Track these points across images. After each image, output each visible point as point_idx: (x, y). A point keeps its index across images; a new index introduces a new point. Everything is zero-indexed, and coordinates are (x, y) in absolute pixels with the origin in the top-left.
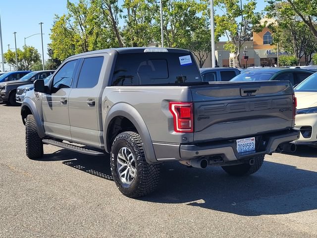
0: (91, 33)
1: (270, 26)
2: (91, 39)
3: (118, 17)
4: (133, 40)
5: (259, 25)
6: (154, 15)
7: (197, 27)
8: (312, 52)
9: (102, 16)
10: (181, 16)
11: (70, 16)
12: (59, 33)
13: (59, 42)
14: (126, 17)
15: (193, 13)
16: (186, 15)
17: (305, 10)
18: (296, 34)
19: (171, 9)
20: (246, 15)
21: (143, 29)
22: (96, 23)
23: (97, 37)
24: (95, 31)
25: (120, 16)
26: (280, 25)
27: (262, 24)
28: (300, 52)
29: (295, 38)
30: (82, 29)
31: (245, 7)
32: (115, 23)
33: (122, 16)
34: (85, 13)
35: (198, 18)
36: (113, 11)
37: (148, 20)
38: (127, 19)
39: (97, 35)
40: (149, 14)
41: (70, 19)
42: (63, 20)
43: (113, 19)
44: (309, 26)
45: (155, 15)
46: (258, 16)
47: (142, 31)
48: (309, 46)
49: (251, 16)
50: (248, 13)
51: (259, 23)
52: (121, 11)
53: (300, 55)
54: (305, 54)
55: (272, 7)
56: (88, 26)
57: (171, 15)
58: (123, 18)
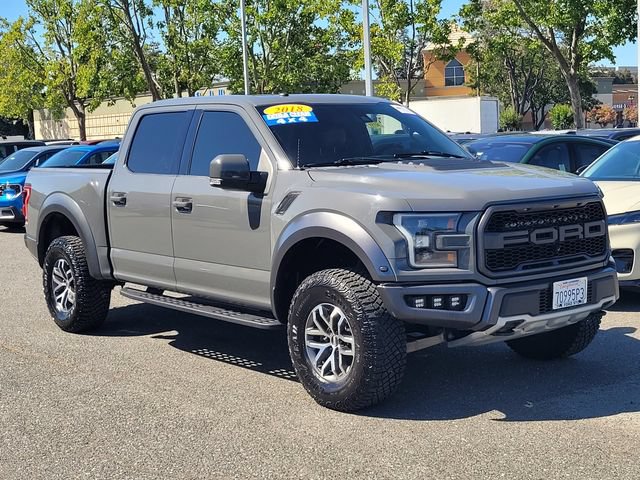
0: (84, 59)
1: (470, 48)
2: (86, 73)
3: (146, 25)
4: (178, 75)
5: (447, 45)
6: (224, 21)
7: (317, 49)
8: (546, 102)
9: (106, 22)
10: (283, 25)
11: (34, 21)
12: (10, 59)
13: (12, 78)
14: (162, 26)
15: (309, 18)
16: (293, 22)
17: (543, 16)
18: (515, 66)
19: (260, 10)
20: (422, 25)
21: (199, 51)
22: (96, 38)
23: (99, 69)
24: (95, 55)
25: (150, 23)
26: (491, 46)
27: (455, 43)
28: (524, 103)
29: (513, 73)
30: (63, 52)
31: (419, 7)
32: (137, 39)
33: (155, 23)
34: (68, 15)
35: (318, 30)
36: (132, 13)
37: (211, 31)
38: (165, 29)
39: (100, 63)
40: (212, 20)
41: (36, 27)
42: (18, 30)
43: (133, 29)
44: (551, 47)
45: (228, 22)
46: (446, 27)
47: (197, 56)
48: (540, 90)
49: (431, 26)
50: (427, 19)
51: (448, 42)
52: (150, 13)
53: (523, 109)
54: (532, 106)
55: (476, 8)
56: (76, 45)
57: (264, 22)
58: (156, 28)
